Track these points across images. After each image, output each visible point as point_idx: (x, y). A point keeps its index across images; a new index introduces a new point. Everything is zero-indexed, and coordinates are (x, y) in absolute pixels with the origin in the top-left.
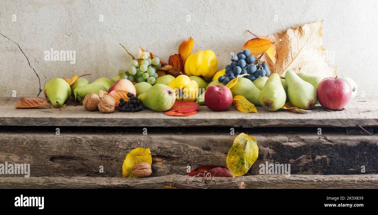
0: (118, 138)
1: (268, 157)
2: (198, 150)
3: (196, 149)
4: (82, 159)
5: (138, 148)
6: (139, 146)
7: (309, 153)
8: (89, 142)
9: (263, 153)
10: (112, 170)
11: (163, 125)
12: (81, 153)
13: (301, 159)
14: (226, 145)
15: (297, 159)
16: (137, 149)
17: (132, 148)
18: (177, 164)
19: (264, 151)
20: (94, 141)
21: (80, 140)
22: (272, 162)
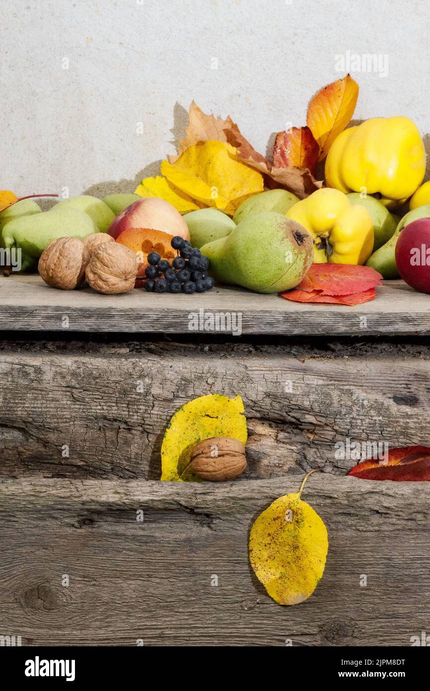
2: (382, 403)
3: (376, 401)
4: (43, 427)
5: (207, 394)
6: (210, 389)
8: (64, 377)
10: (129, 460)
11: (281, 329)
12: (39, 408)
16: (204, 398)
17: (190, 393)
18: (320, 445)
20: (78, 375)
21: (38, 370)
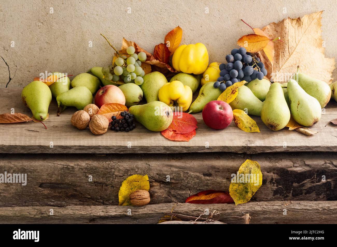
0: (114, 164)
1: (271, 182)
2: (199, 176)
3: (197, 175)
4: (75, 186)
5: (135, 174)
6: (136, 173)
7: (314, 177)
8: (82, 170)
9: (266, 178)
10: (107, 195)
11: (163, 151)
12: (73, 180)
13: (306, 183)
14: (229, 171)
15: (301, 183)
16: (134, 176)
18: (176, 189)
19: (268, 176)
20: (88, 169)
21: (73, 168)
22: (275, 186)
